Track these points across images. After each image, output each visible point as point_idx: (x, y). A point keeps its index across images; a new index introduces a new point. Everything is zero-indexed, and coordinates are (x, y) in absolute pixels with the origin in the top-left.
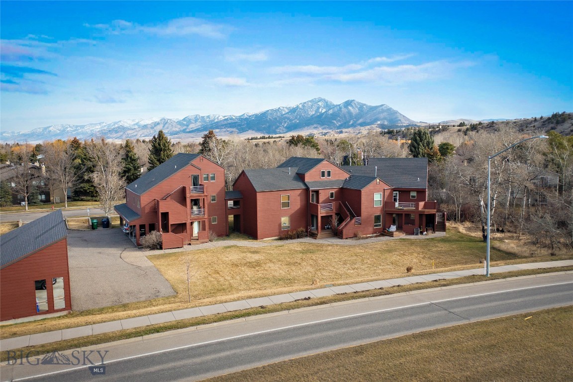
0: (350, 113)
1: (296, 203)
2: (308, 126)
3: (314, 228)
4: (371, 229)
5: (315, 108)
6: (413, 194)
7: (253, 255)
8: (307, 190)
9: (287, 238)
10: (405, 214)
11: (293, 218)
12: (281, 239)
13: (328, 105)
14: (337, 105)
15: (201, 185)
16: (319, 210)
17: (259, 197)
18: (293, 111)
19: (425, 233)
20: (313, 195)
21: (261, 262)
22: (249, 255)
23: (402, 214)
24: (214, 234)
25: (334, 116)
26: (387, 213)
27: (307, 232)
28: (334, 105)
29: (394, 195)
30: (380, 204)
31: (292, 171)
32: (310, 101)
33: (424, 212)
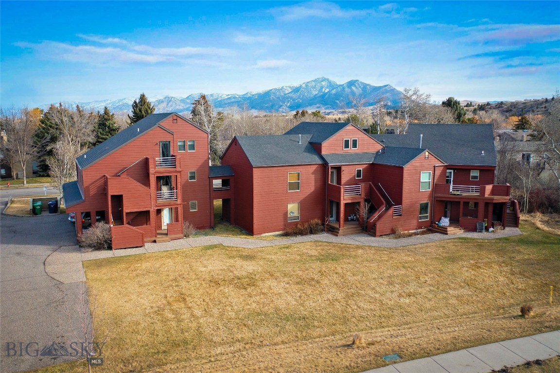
0: (353, 93)
1: (310, 185)
2: (311, 105)
3: (334, 218)
4: (414, 223)
5: (318, 87)
6: (475, 173)
7: (245, 264)
8: (325, 165)
9: (295, 234)
10: (464, 202)
11: (303, 206)
12: (286, 235)
13: (332, 85)
14: (340, 85)
15: (173, 156)
16: (342, 195)
17: (256, 173)
18: (296, 90)
19: (492, 229)
20: (332, 173)
21: (258, 276)
22: (239, 262)
23: (460, 202)
24: (191, 227)
25: (337, 96)
26: (437, 200)
27: (323, 224)
28: (337, 85)
29: (448, 175)
30: (428, 187)
31: (303, 140)
32: (314, 81)
33: (493, 199)
